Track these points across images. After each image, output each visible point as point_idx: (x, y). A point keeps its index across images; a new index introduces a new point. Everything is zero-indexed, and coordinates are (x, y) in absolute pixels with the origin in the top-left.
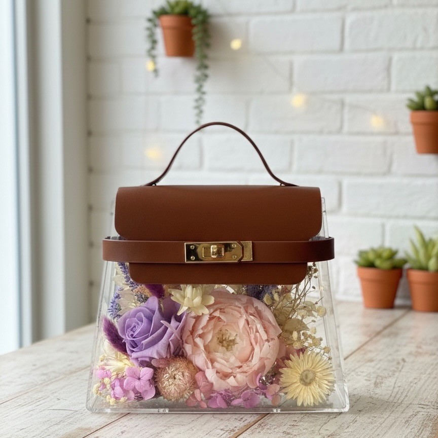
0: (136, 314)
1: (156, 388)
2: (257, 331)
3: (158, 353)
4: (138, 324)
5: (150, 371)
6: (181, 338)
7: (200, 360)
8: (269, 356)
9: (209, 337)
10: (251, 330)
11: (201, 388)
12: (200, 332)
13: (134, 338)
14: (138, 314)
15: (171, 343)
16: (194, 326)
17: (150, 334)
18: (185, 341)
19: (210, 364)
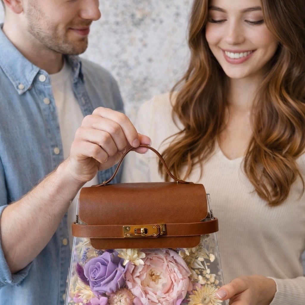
2: (174, 272)
3: (110, 289)
4: (97, 269)
5: (105, 299)
6: (125, 278)
7: (137, 291)
8: (183, 289)
9: (144, 277)
12: (138, 274)
13: (96, 279)
14: (97, 263)
15: (118, 283)
16: (133, 271)
17: (106, 276)
18: (127, 279)
19: (144, 296)
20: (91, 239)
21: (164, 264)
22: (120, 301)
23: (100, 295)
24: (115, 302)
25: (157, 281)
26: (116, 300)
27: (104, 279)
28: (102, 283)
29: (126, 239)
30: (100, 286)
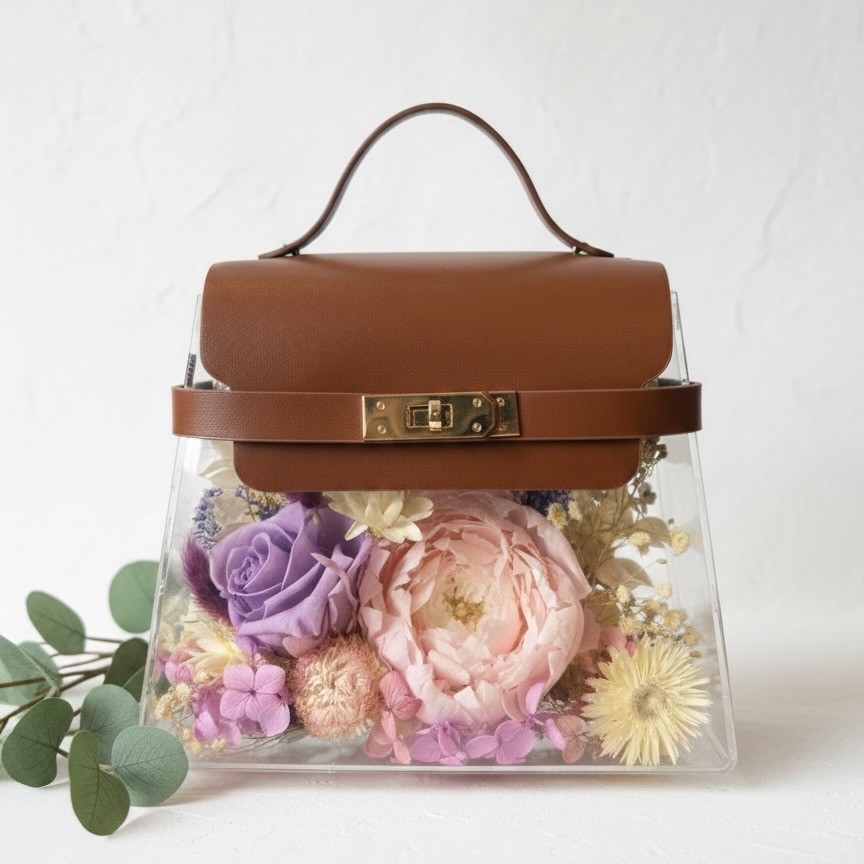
0: (252, 538)
1: (292, 708)
2: (534, 586)
3: (300, 624)
4: (256, 558)
6: (356, 595)
7: (395, 643)
8: (557, 644)
9: (425, 596)
10: (523, 587)
11: (395, 710)
12: (404, 579)
13: (246, 592)
14: (258, 536)
15: (331, 601)
17: (283, 584)
18: (364, 600)
19: (419, 655)
20: (235, 442)
21: (498, 556)
22: (333, 686)
23: (258, 656)
24: (312, 689)
25: (471, 624)
26: (315, 680)
27: (278, 591)
28: (270, 603)
29: (371, 446)
30: (258, 617)
